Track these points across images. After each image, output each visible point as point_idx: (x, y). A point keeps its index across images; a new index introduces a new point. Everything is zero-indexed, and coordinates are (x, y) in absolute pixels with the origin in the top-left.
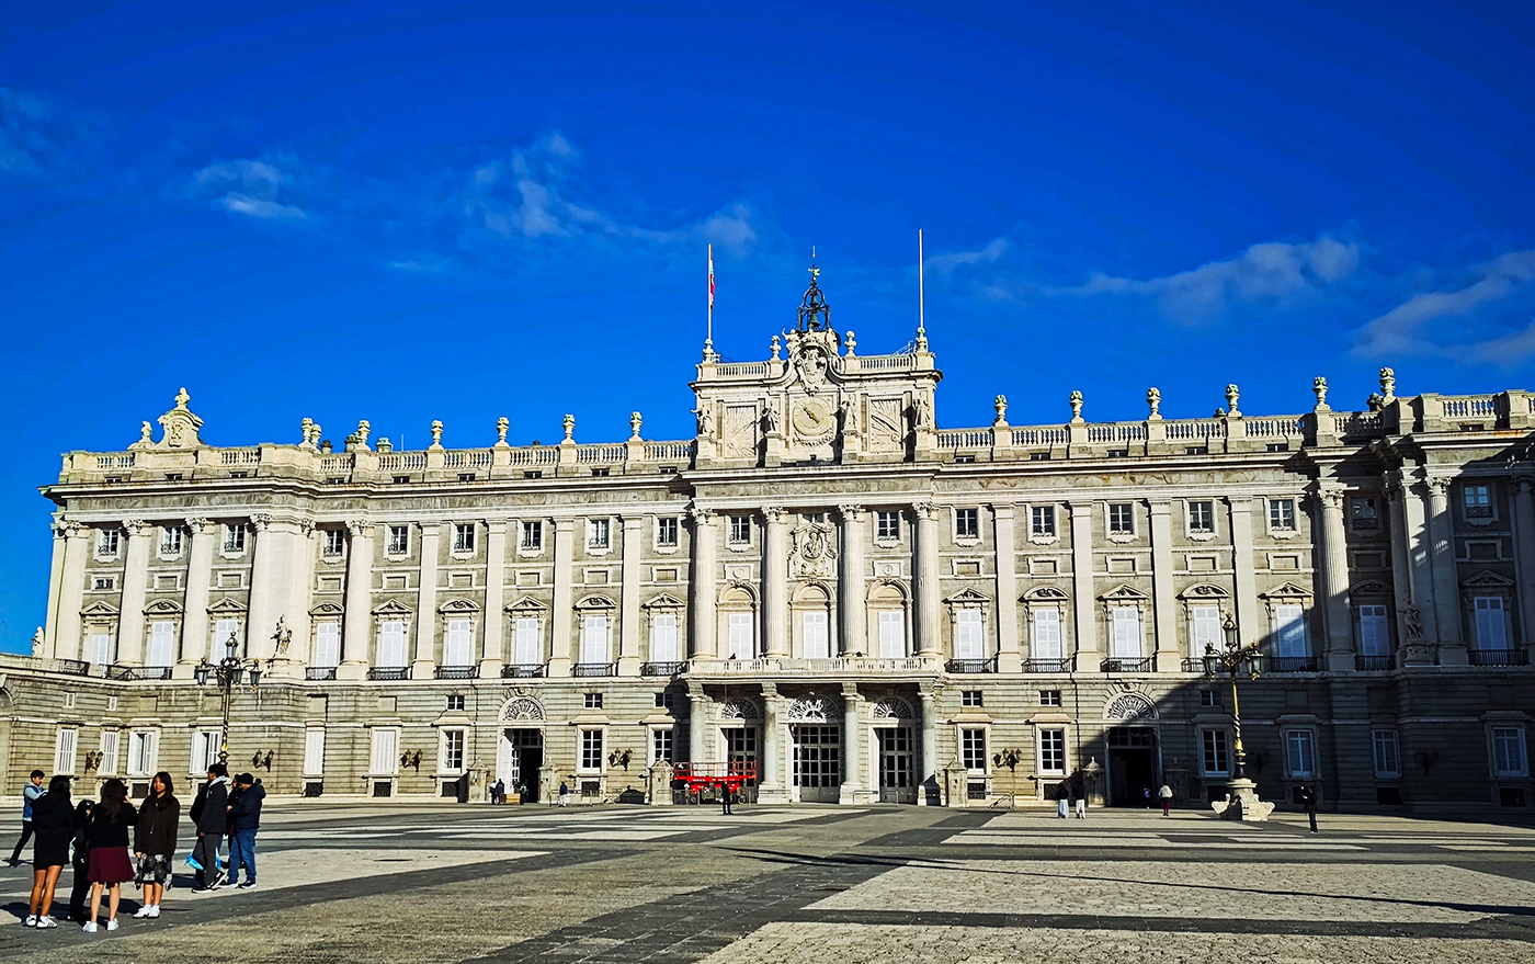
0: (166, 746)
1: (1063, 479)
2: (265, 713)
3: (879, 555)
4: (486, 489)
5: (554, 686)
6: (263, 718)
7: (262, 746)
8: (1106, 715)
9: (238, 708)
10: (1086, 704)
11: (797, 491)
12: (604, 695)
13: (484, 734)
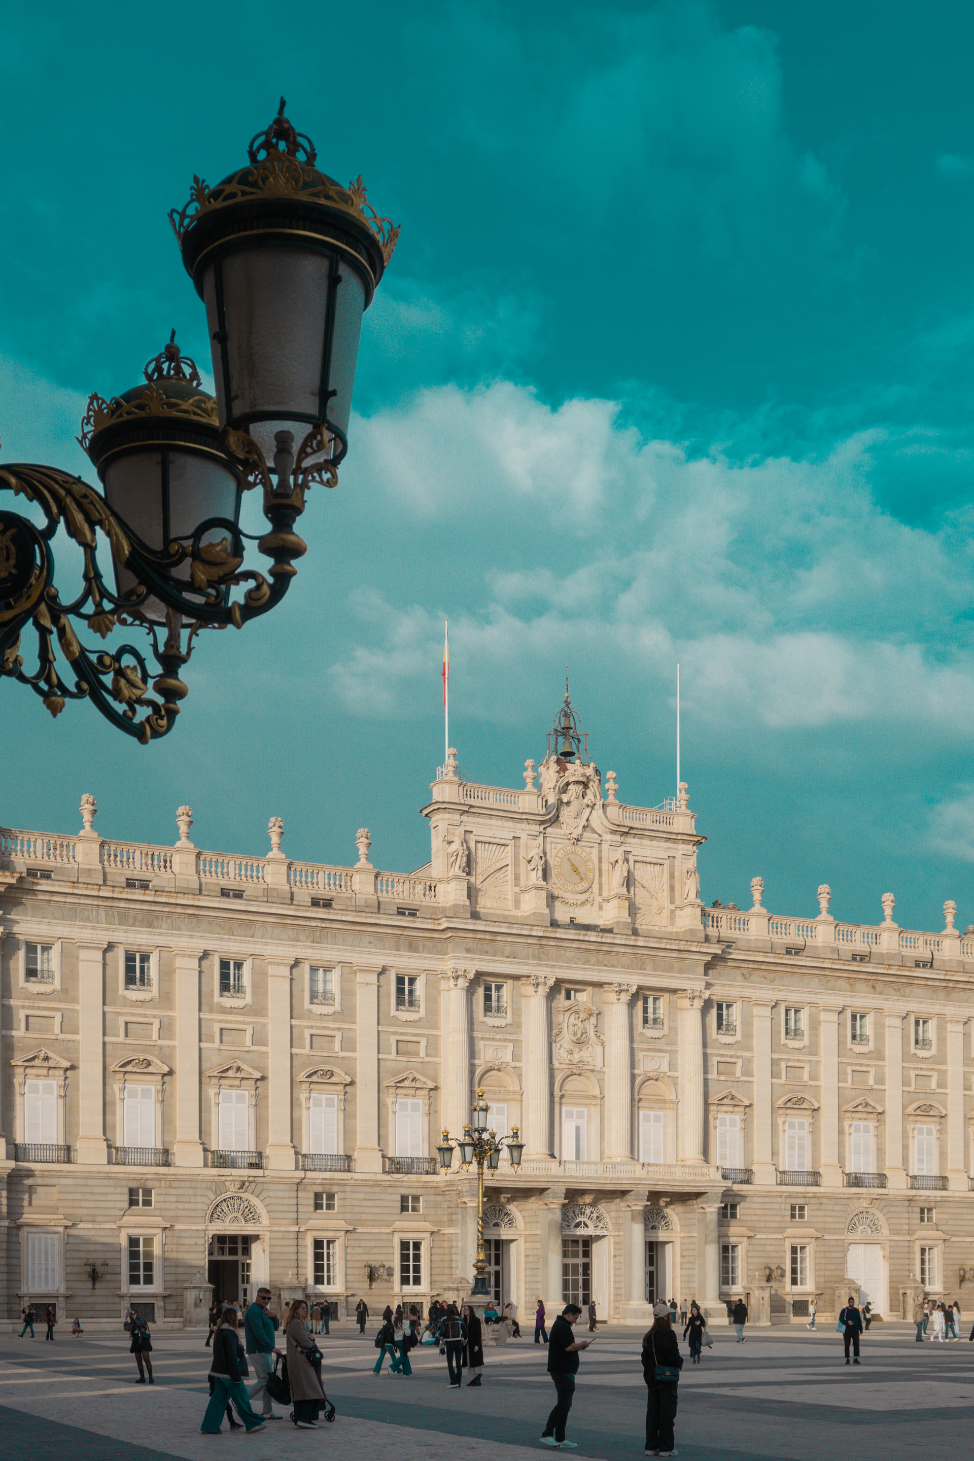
3: (644, 1047)
4: (166, 905)
8: (846, 1230)
12: (337, 1195)
13: (187, 1241)
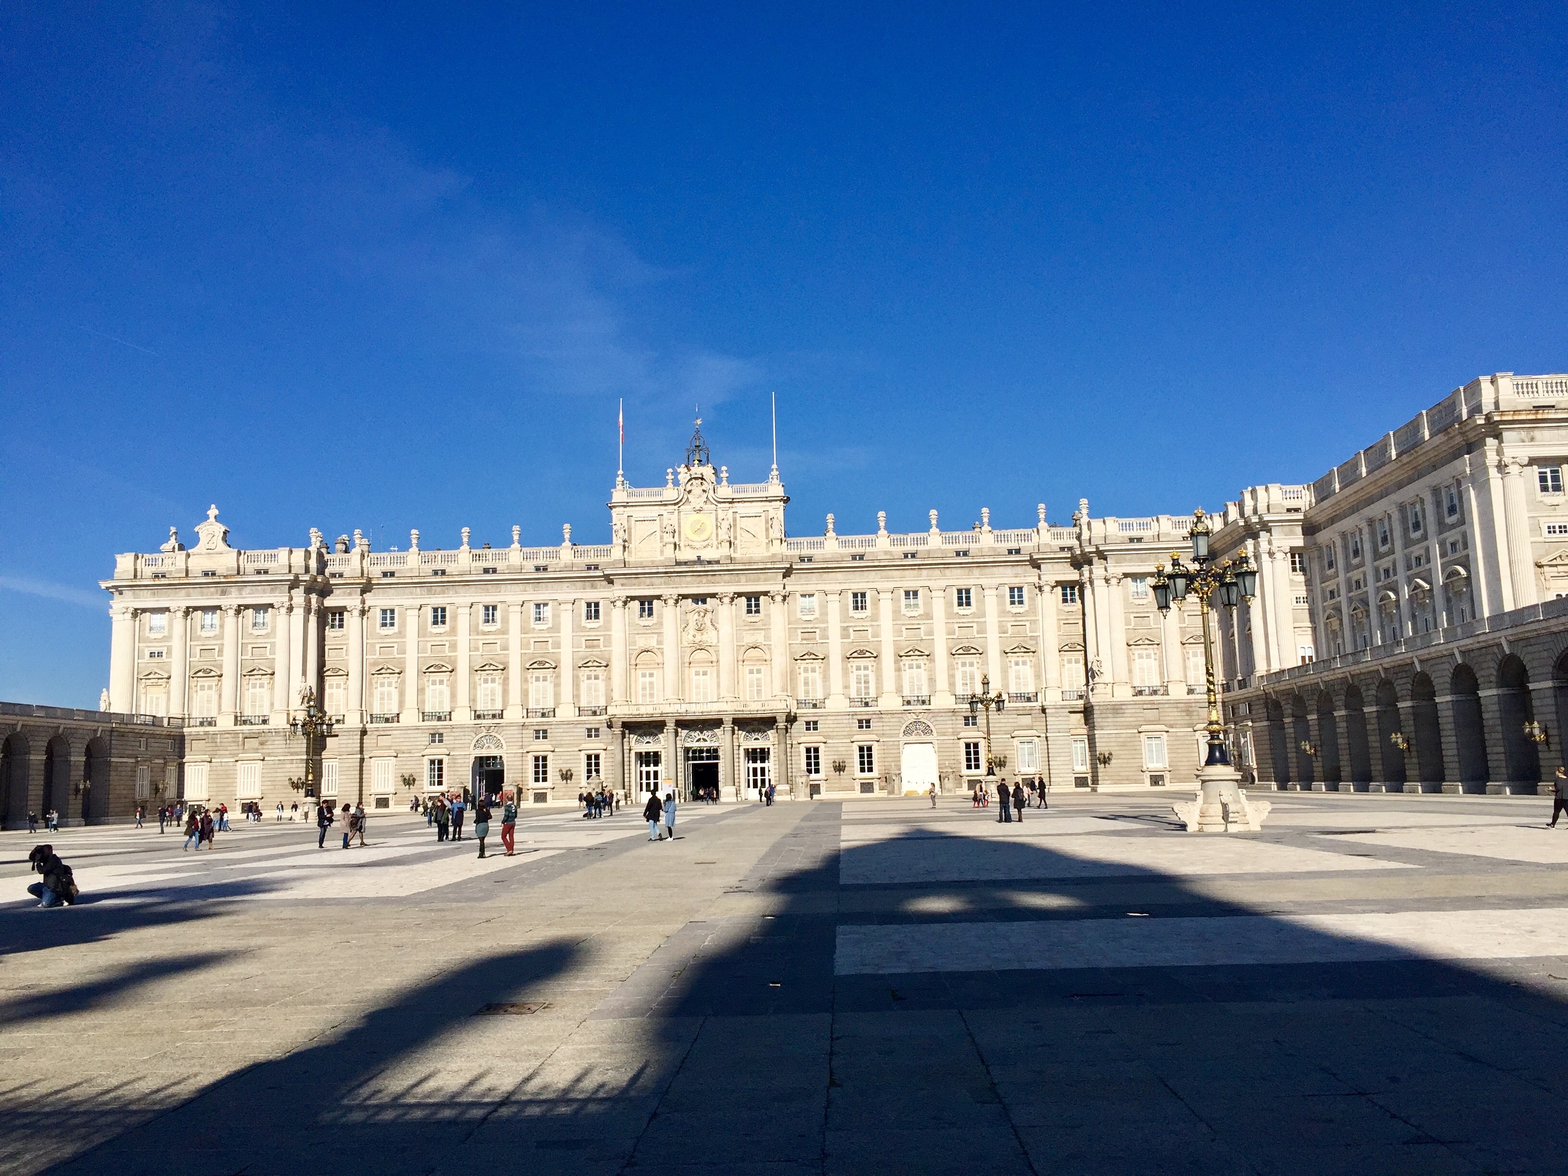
0: (214, 776)
1: (873, 573)
2: (292, 750)
3: (747, 628)
4: (455, 582)
5: (511, 725)
6: (292, 754)
7: (291, 774)
8: (902, 734)
9: (271, 747)
10: (888, 728)
11: (688, 583)
12: (549, 731)
13: (459, 761)
